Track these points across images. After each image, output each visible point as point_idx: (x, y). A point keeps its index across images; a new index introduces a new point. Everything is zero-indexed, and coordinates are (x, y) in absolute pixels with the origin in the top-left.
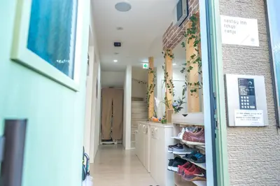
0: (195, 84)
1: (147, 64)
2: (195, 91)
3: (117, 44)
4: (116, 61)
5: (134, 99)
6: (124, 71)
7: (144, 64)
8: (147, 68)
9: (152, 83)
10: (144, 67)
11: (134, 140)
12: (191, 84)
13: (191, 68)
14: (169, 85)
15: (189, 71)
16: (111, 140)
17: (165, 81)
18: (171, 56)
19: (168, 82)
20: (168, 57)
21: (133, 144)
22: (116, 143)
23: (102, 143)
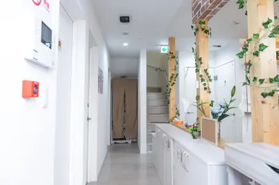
0: (271, 81)
1: (166, 48)
2: (271, 94)
3: (125, 19)
4: (126, 44)
5: (150, 90)
6: (137, 57)
7: (162, 47)
8: (166, 52)
9: (174, 72)
10: (162, 52)
11: (151, 141)
12: (262, 81)
13: (262, 47)
14: (204, 77)
15: (256, 54)
16: (124, 139)
17: (197, 71)
18: (206, 32)
19: (201, 72)
20: (201, 33)
21: (150, 148)
22: (130, 142)
23: (113, 142)
